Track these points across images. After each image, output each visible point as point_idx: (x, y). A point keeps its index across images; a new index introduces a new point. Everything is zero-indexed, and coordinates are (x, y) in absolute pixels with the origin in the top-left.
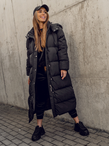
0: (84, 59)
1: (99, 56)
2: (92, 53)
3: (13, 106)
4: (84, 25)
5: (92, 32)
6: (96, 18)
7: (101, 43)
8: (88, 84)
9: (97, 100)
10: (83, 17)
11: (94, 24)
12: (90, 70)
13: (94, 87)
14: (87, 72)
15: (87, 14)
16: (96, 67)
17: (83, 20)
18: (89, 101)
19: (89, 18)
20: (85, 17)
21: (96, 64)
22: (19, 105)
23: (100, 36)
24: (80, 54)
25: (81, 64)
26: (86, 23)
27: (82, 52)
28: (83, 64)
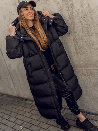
0: (76, 50)
1: (94, 47)
2: (85, 44)
3: (3, 94)
4: (72, 14)
5: (83, 22)
6: (86, 6)
7: (95, 34)
8: (84, 74)
9: (96, 89)
10: (69, 5)
11: (83, 13)
12: (84, 61)
13: (91, 77)
14: (82, 63)
15: (74, 2)
16: (91, 57)
17: (70, 8)
18: (88, 90)
19: (77, 6)
20: (72, 5)
21: (91, 55)
22: (9, 93)
23: (92, 26)
24: (71, 44)
25: (73, 54)
26: (74, 12)
27: (74, 43)
28: (76, 55)
